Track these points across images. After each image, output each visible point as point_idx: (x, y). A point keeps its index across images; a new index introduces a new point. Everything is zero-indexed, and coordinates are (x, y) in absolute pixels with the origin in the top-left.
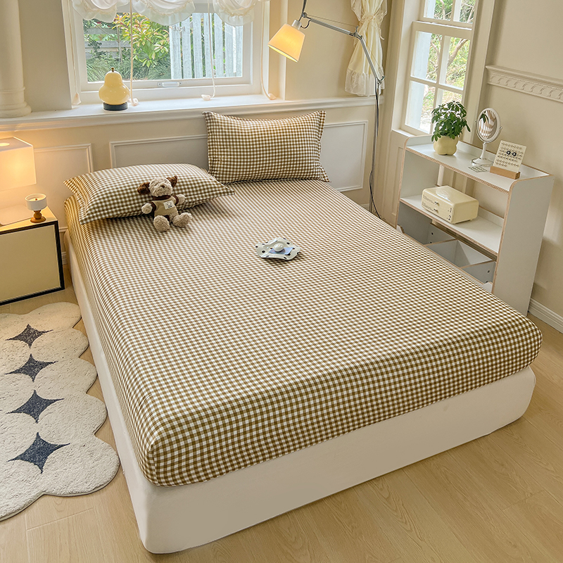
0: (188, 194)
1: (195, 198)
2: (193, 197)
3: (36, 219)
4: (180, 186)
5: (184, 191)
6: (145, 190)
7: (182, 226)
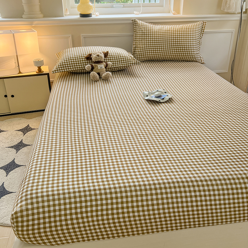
0: (114, 62)
1: (118, 65)
2: (117, 64)
3: (39, 71)
4: (110, 57)
5: (112, 60)
6: (89, 58)
7: (106, 80)
